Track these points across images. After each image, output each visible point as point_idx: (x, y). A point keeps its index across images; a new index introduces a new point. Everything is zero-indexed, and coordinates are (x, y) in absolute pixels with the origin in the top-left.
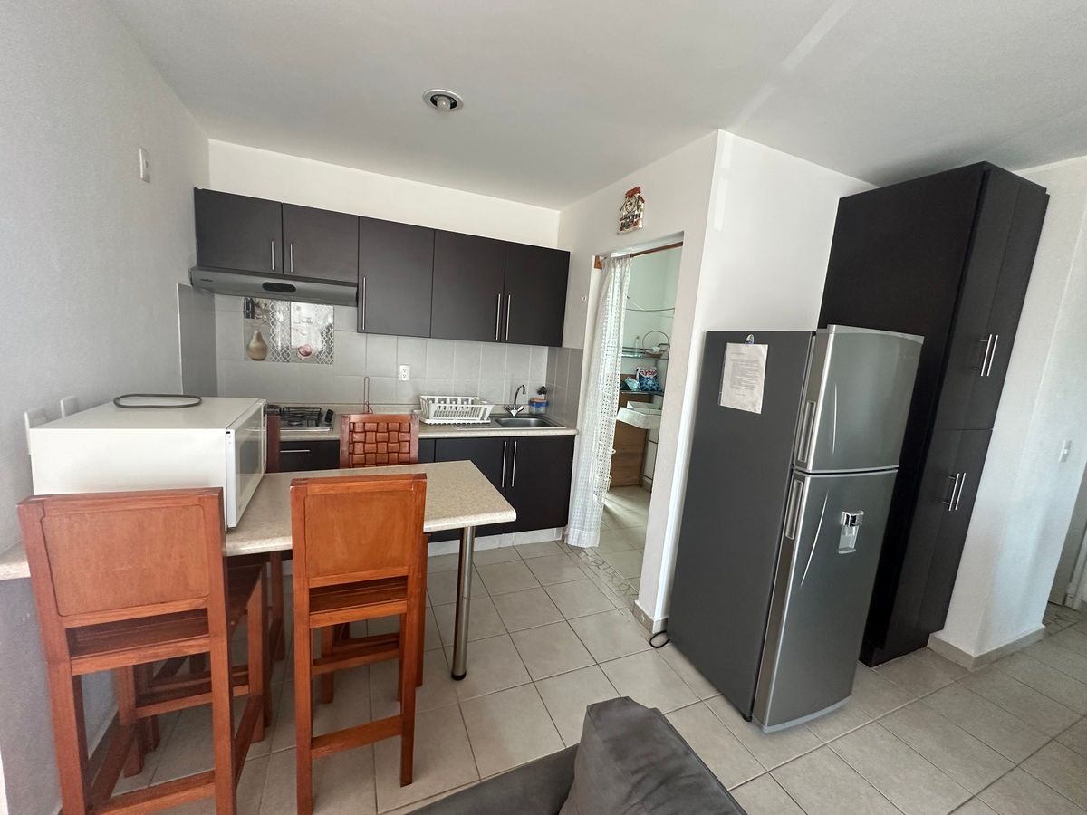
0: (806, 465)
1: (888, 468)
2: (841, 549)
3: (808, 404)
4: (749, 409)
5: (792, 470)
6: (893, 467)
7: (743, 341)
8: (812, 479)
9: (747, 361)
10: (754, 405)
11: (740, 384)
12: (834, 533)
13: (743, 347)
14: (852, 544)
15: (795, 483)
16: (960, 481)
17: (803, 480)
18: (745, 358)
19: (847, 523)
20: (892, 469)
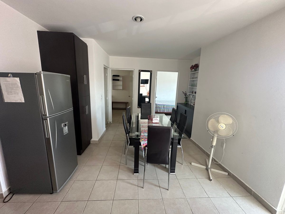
0: (46, 115)
1: (71, 109)
2: (64, 134)
3: (41, 96)
4: (19, 101)
5: (42, 118)
6: (72, 108)
7: (7, 76)
8: (49, 118)
9: (12, 84)
10: (21, 100)
11: (11, 93)
12: (61, 130)
13: (8, 79)
14: (67, 131)
15: (44, 121)
16: (87, 107)
17: (47, 119)
18: (10, 83)
19: (64, 126)
20: (72, 109)
